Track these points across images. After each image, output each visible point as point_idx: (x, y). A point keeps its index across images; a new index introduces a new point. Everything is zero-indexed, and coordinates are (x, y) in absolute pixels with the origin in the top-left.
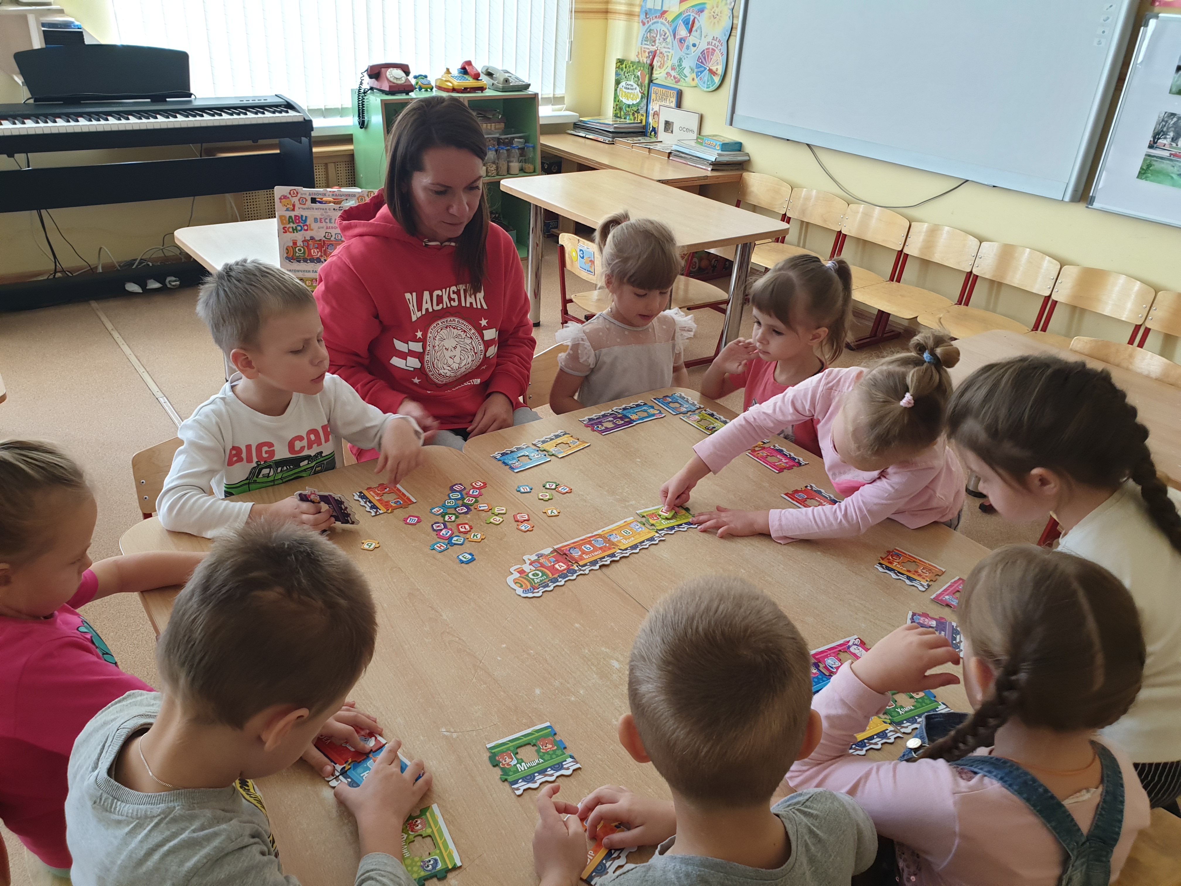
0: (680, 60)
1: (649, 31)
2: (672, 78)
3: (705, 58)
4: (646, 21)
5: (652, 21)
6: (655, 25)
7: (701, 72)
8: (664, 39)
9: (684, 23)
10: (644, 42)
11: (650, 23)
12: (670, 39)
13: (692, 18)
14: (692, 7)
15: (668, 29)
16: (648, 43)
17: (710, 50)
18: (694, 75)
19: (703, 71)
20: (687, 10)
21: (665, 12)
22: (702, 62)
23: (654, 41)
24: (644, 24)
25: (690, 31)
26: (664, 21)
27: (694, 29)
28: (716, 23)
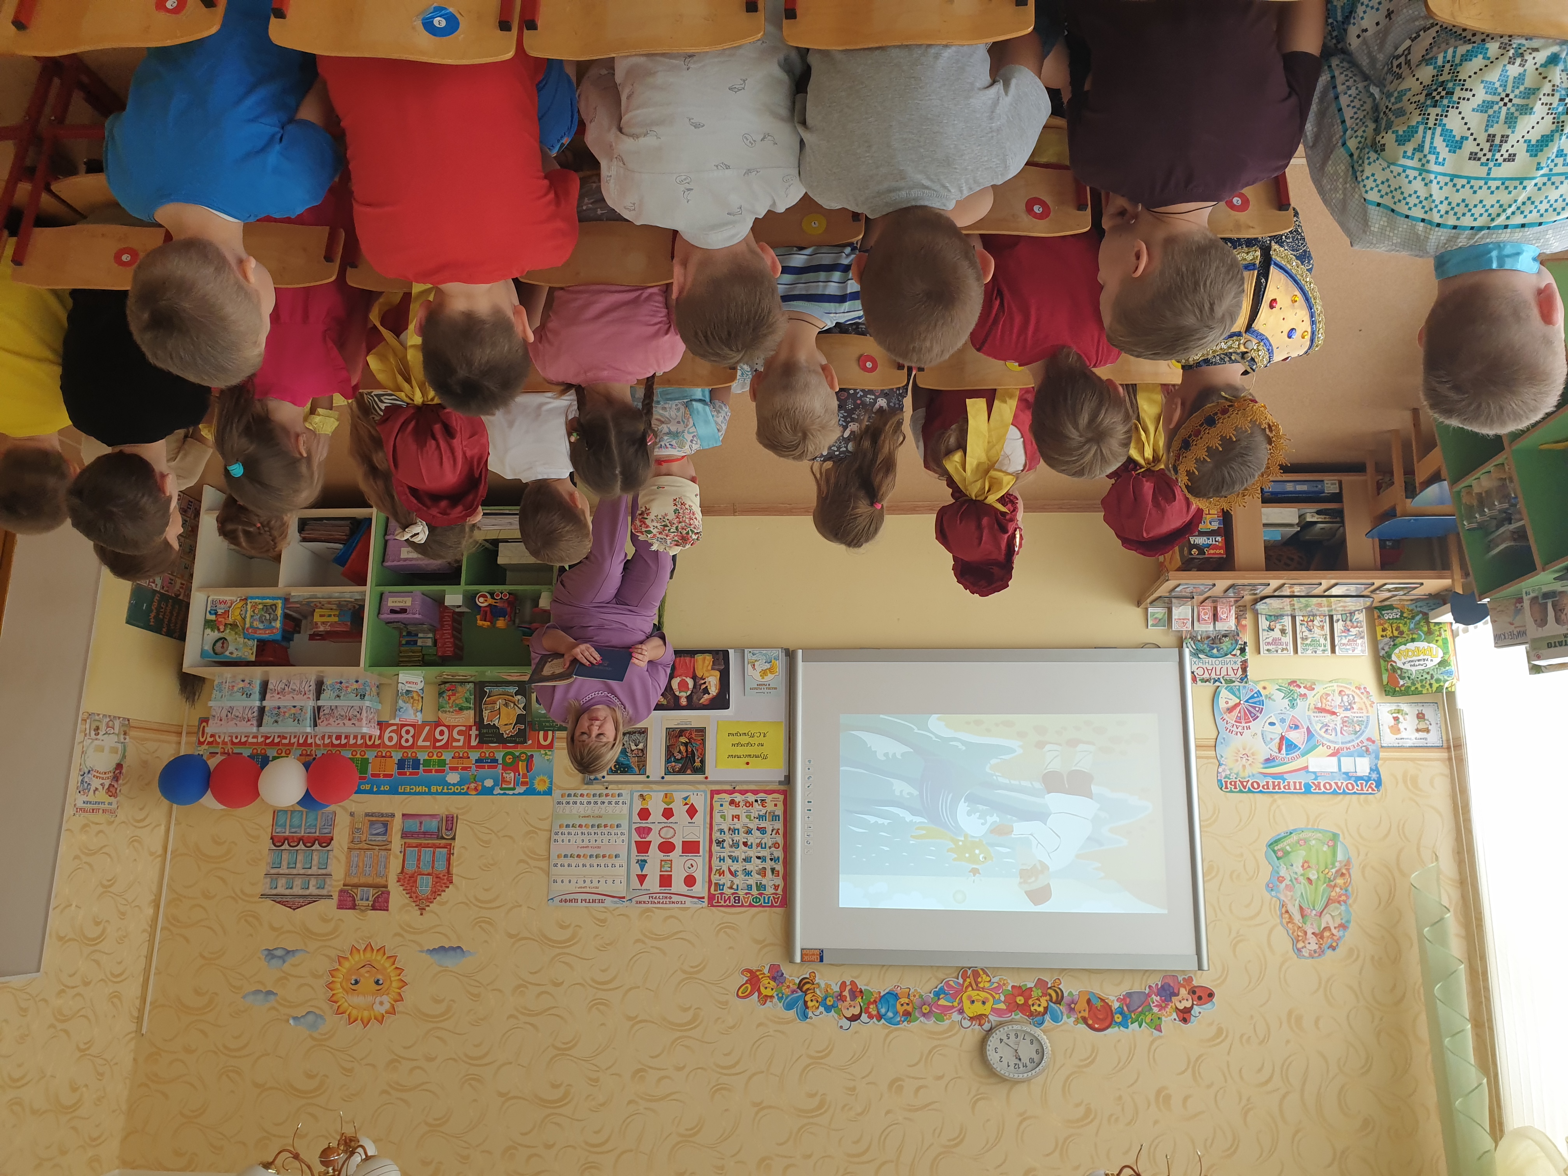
0: (1293, 706)
1: (1356, 732)
2: (1302, 686)
3: (1250, 712)
4: (1366, 743)
5: (1355, 743)
6: (1349, 739)
7: (1252, 697)
8: (1326, 725)
9: (1296, 746)
10: (1365, 719)
11: (1358, 741)
12: (1317, 727)
13: (1284, 751)
14: (1286, 763)
15: (1323, 738)
16: (1355, 719)
17: (1243, 721)
18: (1262, 692)
19: (1250, 698)
20: (1293, 759)
21: (1331, 755)
22: (1254, 708)
23: (1344, 722)
24: (1369, 739)
25: (1282, 738)
26: (1332, 746)
27: (1277, 740)
28: (1241, 749)
